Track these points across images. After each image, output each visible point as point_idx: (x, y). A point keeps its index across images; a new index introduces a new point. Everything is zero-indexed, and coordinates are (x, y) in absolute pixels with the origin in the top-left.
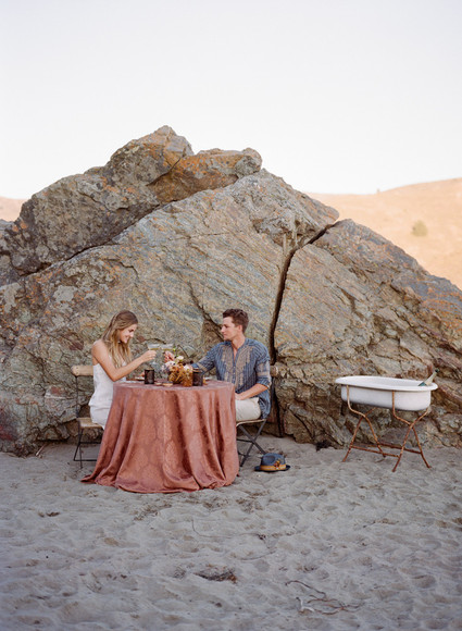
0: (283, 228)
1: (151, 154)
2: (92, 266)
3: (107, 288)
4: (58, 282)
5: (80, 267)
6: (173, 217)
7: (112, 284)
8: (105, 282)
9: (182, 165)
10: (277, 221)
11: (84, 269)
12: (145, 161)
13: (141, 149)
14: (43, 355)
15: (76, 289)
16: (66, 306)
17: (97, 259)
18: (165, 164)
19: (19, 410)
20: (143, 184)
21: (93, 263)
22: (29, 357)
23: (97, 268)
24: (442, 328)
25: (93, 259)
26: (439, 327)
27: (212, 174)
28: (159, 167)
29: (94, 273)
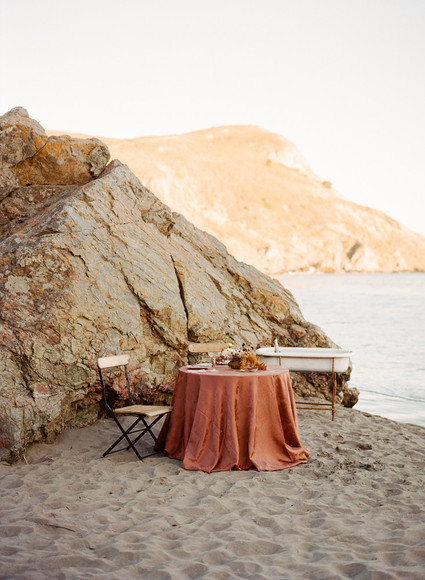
0: (167, 219)
1: (21, 136)
2: (48, 255)
3: (62, 278)
4: (8, 272)
5: (36, 256)
6: (90, 205)
7: (67, 274)
8: (59, 272)
9: (47, 150)
10: (163, 212)
11: (39, 259)
12: (16, 143)
13: (14, 130)
14: (28, 353)
15: (28, 279)
16: (25, 298)
17: (52, 247)
18: (33, 148)
19: (16, 413)
20: (7, 166)
21: (49, 252)
22: (10, 355)
23: (53, 258)
24: (267, 304)
25: (48, 248)
26: (264, 303)
27: (70, 161)
28: (26, 150)
29: (49, 262)
